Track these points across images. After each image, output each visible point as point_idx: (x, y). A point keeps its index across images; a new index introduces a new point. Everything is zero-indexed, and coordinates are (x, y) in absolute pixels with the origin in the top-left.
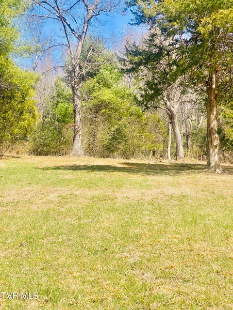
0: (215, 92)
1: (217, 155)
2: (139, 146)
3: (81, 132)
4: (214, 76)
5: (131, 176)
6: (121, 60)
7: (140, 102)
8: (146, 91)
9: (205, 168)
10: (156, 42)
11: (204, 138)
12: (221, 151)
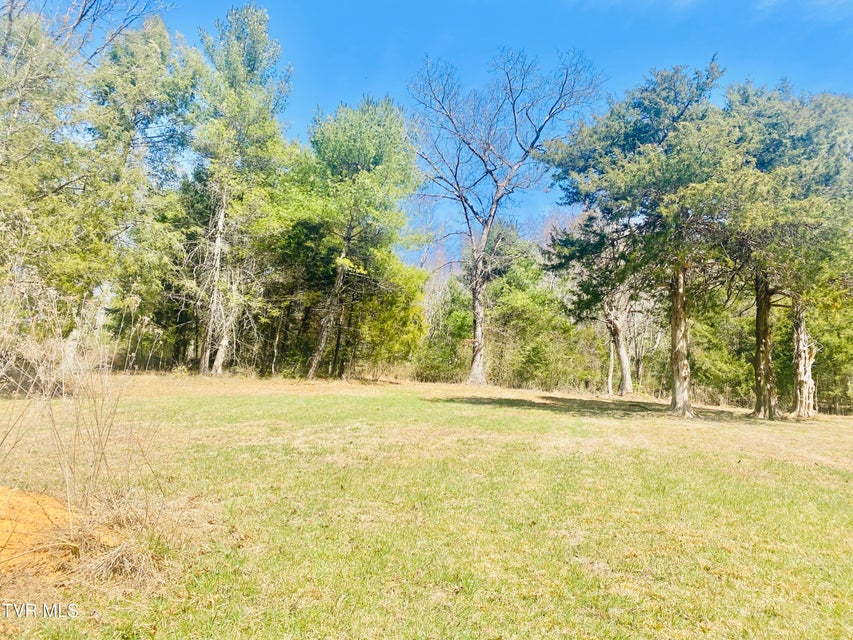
0: (682, 299)
1: (686, 391)
2: (565, 373)
3: (482, 350)
4: (681, 276)
5: (557, 416)
6: (544, 253)
7: (570, 311)
8: (579, 295)
9: (668, 409)
10: (595, 228)
11: (663, 365)
12: (691, 384)
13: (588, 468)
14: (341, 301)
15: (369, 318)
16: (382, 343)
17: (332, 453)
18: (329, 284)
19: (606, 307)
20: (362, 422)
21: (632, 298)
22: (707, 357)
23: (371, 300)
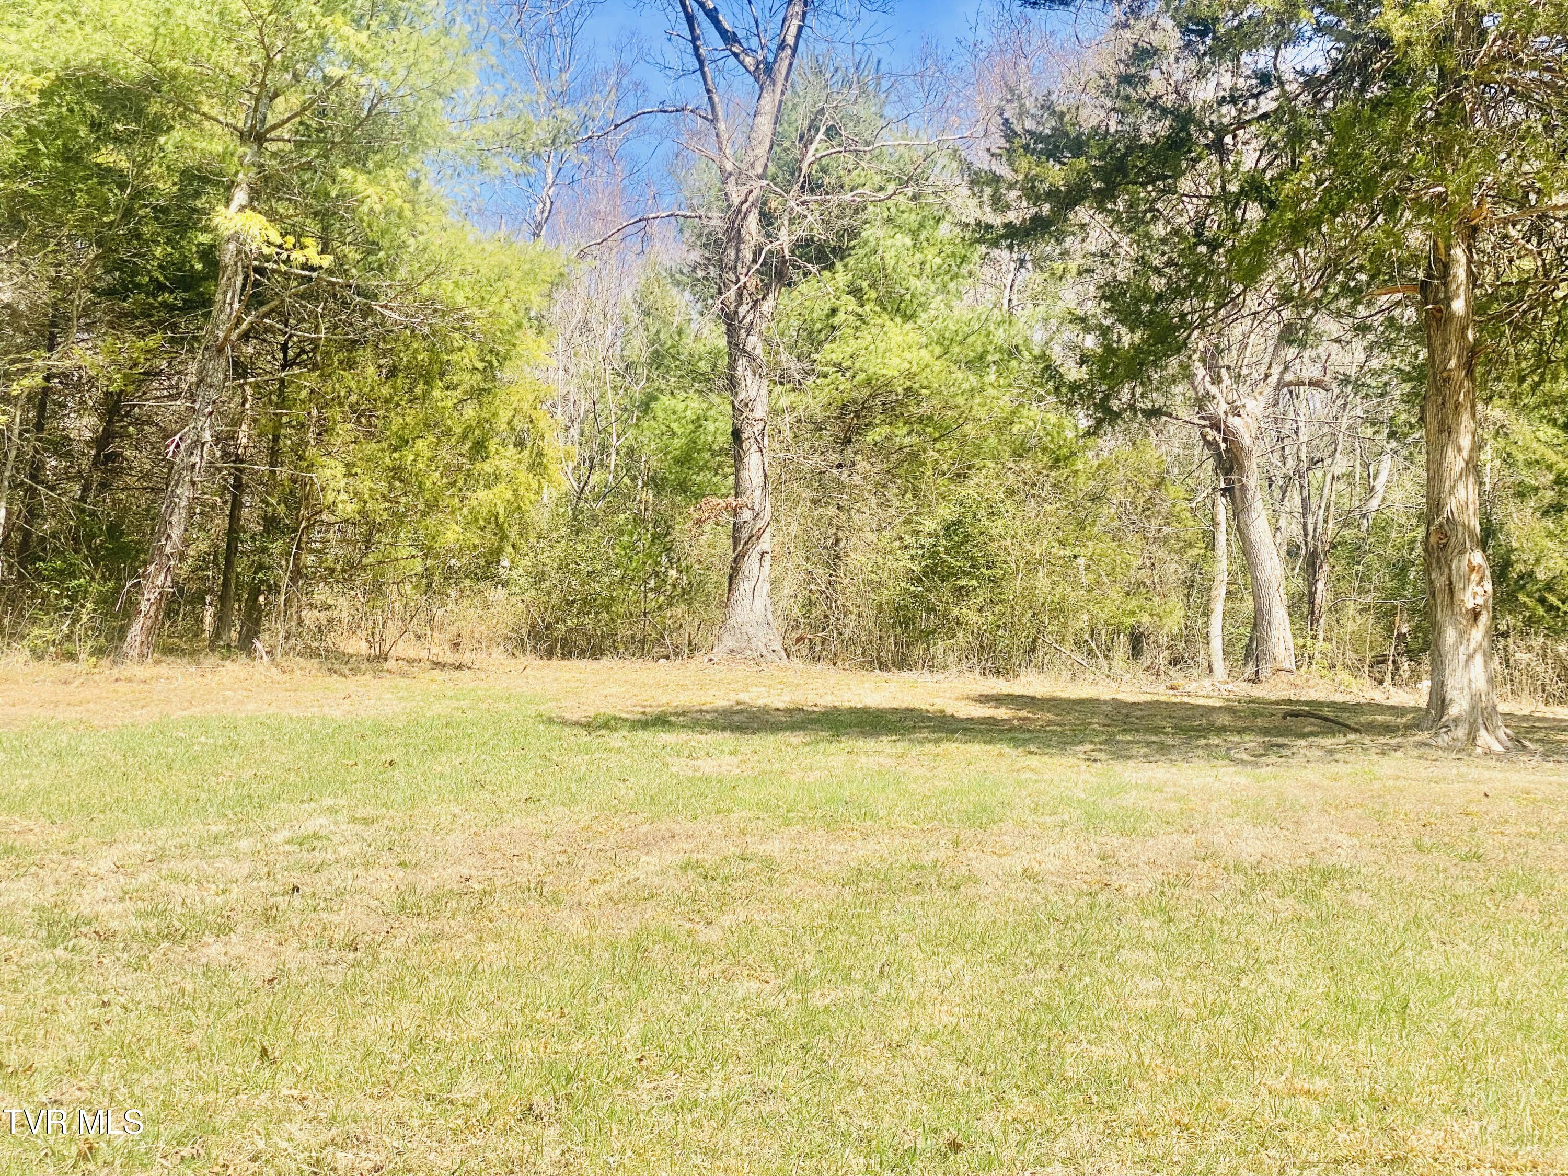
0: (1463, 335)
1: (1479, 659)
2: (1059, 610)
3: (766, 537)
4: (1459, 253)
5: (1034, 761)
6: (977, 180)
7: (1074, 387)
8: (1105, 332)
9: (1416, 726)
10: (1157, 85)
11: (1401, 569)
12: (1498, 635)
13: (1139, 943)
14: (240, 369)
15: (344, 430)
16: (399, 519)
17: (224, 929)
18: (188, 307)
19: (1200, 371)
20: (333, 810)
21: (1288, 336)
22: (1550, 535)
23: (351, 364)
